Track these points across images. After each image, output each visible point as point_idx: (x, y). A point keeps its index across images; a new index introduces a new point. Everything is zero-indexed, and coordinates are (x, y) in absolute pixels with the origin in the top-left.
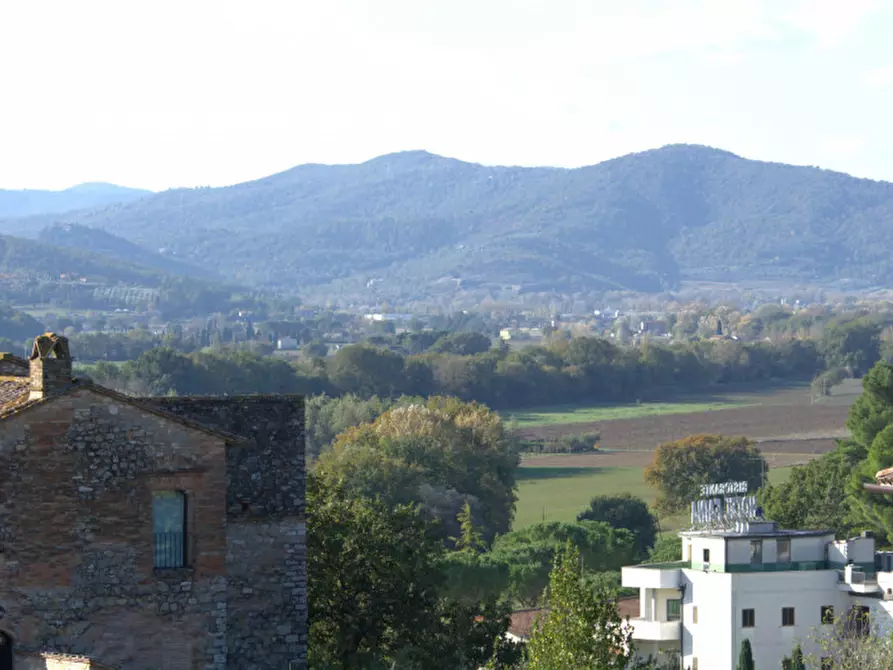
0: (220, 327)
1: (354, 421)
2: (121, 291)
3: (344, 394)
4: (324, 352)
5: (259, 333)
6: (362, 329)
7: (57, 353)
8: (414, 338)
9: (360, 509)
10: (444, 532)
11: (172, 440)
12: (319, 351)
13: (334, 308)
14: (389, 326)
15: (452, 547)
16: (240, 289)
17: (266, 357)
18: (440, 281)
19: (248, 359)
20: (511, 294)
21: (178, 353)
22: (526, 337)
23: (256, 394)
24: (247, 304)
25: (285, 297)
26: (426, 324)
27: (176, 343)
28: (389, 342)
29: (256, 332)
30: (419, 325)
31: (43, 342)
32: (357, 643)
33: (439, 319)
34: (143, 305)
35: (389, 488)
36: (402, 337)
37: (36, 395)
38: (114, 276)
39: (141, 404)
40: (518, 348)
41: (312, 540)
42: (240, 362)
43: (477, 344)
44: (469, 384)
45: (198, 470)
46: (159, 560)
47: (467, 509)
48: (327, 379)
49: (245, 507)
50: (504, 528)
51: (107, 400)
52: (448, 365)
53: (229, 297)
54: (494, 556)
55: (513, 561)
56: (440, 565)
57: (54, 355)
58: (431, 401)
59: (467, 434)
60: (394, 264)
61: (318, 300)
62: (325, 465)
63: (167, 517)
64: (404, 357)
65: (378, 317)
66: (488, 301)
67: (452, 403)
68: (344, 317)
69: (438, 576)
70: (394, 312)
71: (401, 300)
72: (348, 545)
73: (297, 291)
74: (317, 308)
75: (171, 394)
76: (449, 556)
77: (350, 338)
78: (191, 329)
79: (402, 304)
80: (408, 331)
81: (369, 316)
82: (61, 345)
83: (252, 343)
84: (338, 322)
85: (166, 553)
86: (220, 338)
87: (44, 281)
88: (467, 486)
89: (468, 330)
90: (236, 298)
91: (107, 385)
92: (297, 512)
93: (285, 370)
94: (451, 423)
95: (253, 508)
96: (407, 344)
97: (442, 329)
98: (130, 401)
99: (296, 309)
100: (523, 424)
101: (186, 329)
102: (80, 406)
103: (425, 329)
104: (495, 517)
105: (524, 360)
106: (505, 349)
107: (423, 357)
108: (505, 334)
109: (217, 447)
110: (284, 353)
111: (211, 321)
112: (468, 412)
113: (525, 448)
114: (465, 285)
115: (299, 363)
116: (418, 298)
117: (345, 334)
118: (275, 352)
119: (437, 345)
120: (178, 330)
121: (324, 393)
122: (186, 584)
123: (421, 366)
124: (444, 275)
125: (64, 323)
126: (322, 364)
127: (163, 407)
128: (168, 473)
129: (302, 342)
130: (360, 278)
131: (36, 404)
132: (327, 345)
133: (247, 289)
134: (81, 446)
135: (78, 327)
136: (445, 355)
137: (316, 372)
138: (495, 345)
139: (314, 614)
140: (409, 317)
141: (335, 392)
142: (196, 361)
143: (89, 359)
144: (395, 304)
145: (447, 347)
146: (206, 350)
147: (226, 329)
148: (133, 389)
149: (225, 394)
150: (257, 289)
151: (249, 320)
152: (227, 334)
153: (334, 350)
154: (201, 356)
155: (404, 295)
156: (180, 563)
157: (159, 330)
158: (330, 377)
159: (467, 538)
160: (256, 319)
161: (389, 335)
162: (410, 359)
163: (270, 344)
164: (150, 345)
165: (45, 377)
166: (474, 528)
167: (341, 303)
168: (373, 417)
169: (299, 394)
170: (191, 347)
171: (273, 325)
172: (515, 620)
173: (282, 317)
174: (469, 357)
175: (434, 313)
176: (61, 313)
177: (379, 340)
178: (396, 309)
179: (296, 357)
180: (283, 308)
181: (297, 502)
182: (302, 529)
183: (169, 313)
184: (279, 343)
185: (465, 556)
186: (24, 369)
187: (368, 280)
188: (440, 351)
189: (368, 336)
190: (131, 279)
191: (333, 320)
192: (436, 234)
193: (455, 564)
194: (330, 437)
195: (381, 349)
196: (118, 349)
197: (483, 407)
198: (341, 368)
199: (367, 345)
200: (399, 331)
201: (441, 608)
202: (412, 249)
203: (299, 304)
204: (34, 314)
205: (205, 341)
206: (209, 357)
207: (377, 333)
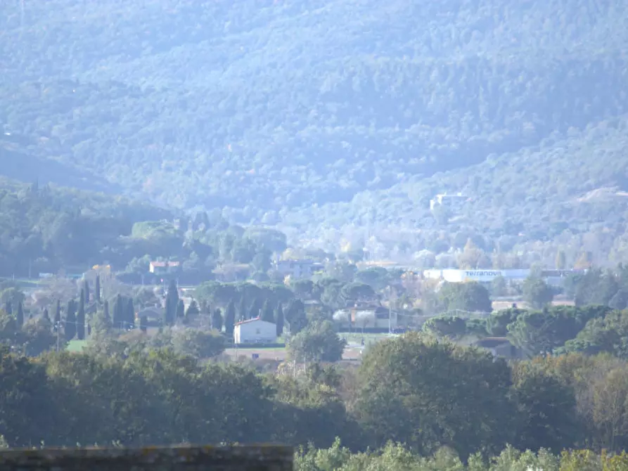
0: (108, 295)
3: (381, 442)
4: (334, 351)
5: (193, 309)
6: (418, 303)
8: (534, 320)
12: (325, 349)
13: (359, 255)
14: (479, 295)
16: (151, 215)
17: (207, 363)
18: (589, 196)
19: (167, 366)
21: (17, 353)
23: (185, 444)
25: (251, 230)
26: (560, 291)
27: (10, 331)
28: (478, 329)
29: (187, 306)
30: (546, 294)
33: (584, 281)
36: (506, 317)
42: (150, 373)
48: (341, 408)
52: (608, 381)
53: (127, 232)
58: (568, 460)
60: (490, 161)
61: (323, 237)
64: (510, 363)
65: (455, 276)
68: (374, 274)
70: (488, 265)
71: (504, 238)
73: (276, 220)
74: (321, 254)
77: (390, 322)
78: (43, 300)
79: (507, 248)
80: (520, 306)
81: (433, 274)
83: (178, 330)
86: (105, 319)
90: (141, 232)
96: (517, 335)
97: (593, 302)
99: (274, 258)
101: (33, 296)
103: (556, 303)
107: (551, 363)
110: (249, 353)
111: (86, 284)
115: (281, 376)
116: (540, 236)
117: (382, 313)
118: (228, 351)
119: (584, 337)
120: (16, 302)
121: (338, 440)
123: (550, 382)
124: (598, 185)
126: (332, 379)
129: (286, 331)
130: (414, 188)
132: (341, 335)
133: (169, 215)
136: (601, 359)
137: (314, 400)
140: (521, 276)
142: (52, 371)
144: (491, 248)
145: (606, 343)
146: (76, 347)
147: (120, 299)
149: (116, 443)
150: (189, 212)
151: (173, 280)
152: (123, 312)
153: (355, 347)
154: (64, 359)
155: (513, 228)
158: (349, 406)
160: (190, 279)
161: (478, 315)
162: (527, 366)
163: (215, 333)
167: (373, 245)
169: (274, 442)
170: (43, 340)
171: (224, 293)
173: (243, 274)
175: (579, 266)
177: (455, 327)
178: (494, 256)
179: (274, 364)
180: (246, 256)
184: (237, 331)
187: (434, 192)
188: (593, 350)
189: (433, 317)
191: (356, 281)
195: (465, 344)
198: (374, 387)
199: (428, 337)
200: (500, 306)
202: (528, 126)
203: (282, 246)
205: (75, 329)
206: (84, 360)
207: (455, 312)
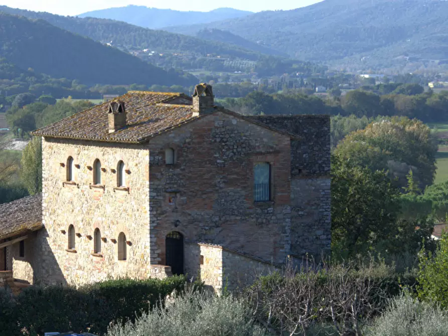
0: (287, 80)
1: (355, 128)
2: (238, 62)
3: (350, 114)
4: (339, 93)
5: (307, 84)
6: (359, 82)
7: (206, 94)
8: (385, 86)
9: (358, 173)
10: (400, 185)
11: (263, 137)
12: (337, 93)
13: (345, 71)
14: (372, 80)
15: (404, 192)
16: (297, 62)
17: (310, 96)
18: (398, 57)
19: (300, 97)
20: (434, 64)
21: (266, 93)
22: (442, 86)
23: (305, 114)
24: (300, 69)
25: (320, 66)
26: (391, 79)
27: (265, 88)
28: (372, 88)
29: (305, 83)
30: (388, 80)
31: (199, 87)
32: (356, 239)
34: (248, 69)
35: (371, 163)
36: (378, 86)
37: (196, 114)
38: (233, 55)
39: (248, 119)
40: (437, 92)
41: (334, 188)
42: (296, 98)
43: (417, 89)
44: (412, 110)
45: (276, 152)
46: (257, 197)
47: (411, 172)
48: (340, 106)
49: (300, 170)
50: (430, 183)
51: (232, 117)
52: (402, 100)
53: (292, 65)
54: (425, 197)
55: (435, 199)
56: (398, 201)
57: (204, 94)
58: (393, 118)
59: (411, 135)
60: (375, 50)
61: (337, 67)
62: (340, 150)
63: (261, 176)
64: (380, 96)
65: (367, 76)
66: (422, 67)
67: (403, 119)
68: (349, 76)
69: (396, 207)
70: (374, 73)
71: (378, 68)
72: (351, 190)
73: (325, 63)
74: (336, 71)
75: (262, 114)
76: (402, 196)
77: (352, 87)
78: (272, 82)
79: (379, 70)
80: (382, 83)
81: (362, 76)
82: (208, 89)
83: (303, 88)
84: (346, 78)
85: (261, 194)
86: (287, 86)
87: (199, 57)
88: (412, 161)
89: (412, 83)
90: (295, 66)
91: (231, 109)
92: (326, 174)
93: (319, 102)
94: (403, 130)
95: (304, 172)
96: (381, 90)
97: (399, 82)
98: (243, 117)
99: (326, 72)
100: (440, 130)
101: (270, 81)
102: (217, 120)
103: (390, 82)
104: (426, 177)
105: (441, 98)
106: (431, 92)
107: (389, 96)
108: (431, 85)
109: (286, 141)
110: (319, 94)
111: (282, 78)
112: (411, 124)
113: (441, 142)
114: (411, 59)
115: (327, 99)
116: (386, 67)
117: (350, 85)
118: (315, 93)
119: (397, 90)
120: (266, 82)
121: (339, 115)
122: (271, 209)
123: (389, 101)
124: (401, 55)
125: (209, 78)
126: (339, 100)
127: (259, 121)
128: (261, 153)
129: (328, 89)
130: (358, 56)
131: (196, 119)
132: (341, 90)
133: (301, 62)
134: (218, 140)
135: (216, 80)
136: (401, 95)
137: (334, 104)
138: (426, 90)
139: (334, 225)
140: (382, 76)
141: (344, 114)
142: (275, 98)
143: (222, 97)
144: (375, 70)
145: (402, 91)
146: (280, 92)
147: (290, 82)
148: (243, 111)
149: (290, 114)
150: (306, 61)
151: (302, 77)
152: (291, 85)
153: (344, 93)
154: (277, 95)
155: (380, 65)
156: (267, 199)
157: (257, 82)
158: (342, 106)
159: (411, 188)
160: (306, 77)
161: (372, 85)
162: (384, 97)
163: (312, 89)
164: (252, 90)
165: (200, 105)
166: (415, 181)
167: (348, 69)
168: (364, 127)
169: (325, 114)
170: (272, 91)
171: (313, 80)
172: (436, 229)
173: (318, 76)
174: (412, 96)
175: (396, 74)
176: (208, 73)
177: (367, 88)
178: (376, 72)
179: (325, 96)
180: (319, 71)
181: (326, 169)
182: (328, 182)
183: (262, 73)
184: (317, 89)
185: (410, 196)
186: (190, 101)
187: (362, 57)
188: (398, 93)
189: (362, 85)
190: (243, 56)
191: (344, 77)
192: (396, 34)
193: (404, 200)
194: (342, 137)
195: (369, 92)
196: (236, 91)
197: (419, 122)
198: (348, 102)
199: (361, 90)
200: (377, 83)
201: (398, 222)
202: (384, 42)
203: (327, 69)
204: (194, 74)
205: (280, 88)
206: (281, 96)
207: (367, 84)
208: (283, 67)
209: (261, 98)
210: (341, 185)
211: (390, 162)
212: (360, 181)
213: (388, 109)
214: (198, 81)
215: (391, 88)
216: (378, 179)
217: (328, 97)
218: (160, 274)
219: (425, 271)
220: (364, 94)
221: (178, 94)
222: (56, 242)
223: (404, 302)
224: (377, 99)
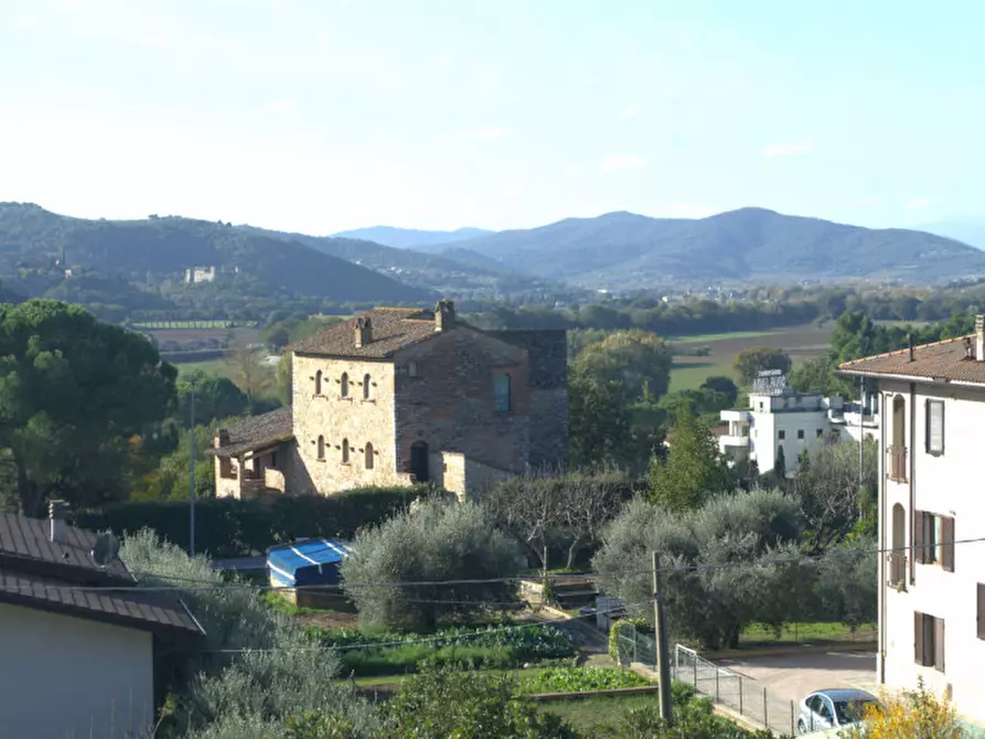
0: (529, 296)
1: (592, 341)
2: (481, 279)
3: (588, 327)
4: (578, 307)
5: (547, 299)
6: (596, 297)
7: (448, 309)
8: (621, 301)
9: (594, 384)
10: (635, 394)
11: (503, 351)
12: (576, 307)
13: (583, 287)
14: (609, 295)
15: (639, 401)
16: (538, 278)
17: (550, 311)
18: (634, 274)
19: (541, 311)
20: (668, 280)
21: (508, 308)
22: (675, 301)
23: (544, 328)
24: (541, 285)
25: (560, 281)
26: (627, 294)
27: (507, 304)
28: (609, 303)
29: (545, 298)
30: (624, 295)
31: (442, 304)
32: (592, 447)
33: (632, 292)
34: (491, 286)
35: (605, 373)
36: (615, 300)
37: (438, 329)
38: (477, 272)
39: (490, 334)
40: (671, 306)
41: (571, 399)
42: (537, 313)
43: (652, 304)
44: (647, 324)
45: (516, 364)
46: (498, 407)
47: (646, 383)
48: (579, 320)
49: (538, 383)
50: (664, 391)
51: (472, 331)
52: (638, 314)
53: (533, 282)
54: (659, 405)
55: (669, 408)
56: (632, 410)
57: (446, 310)
58: (630, 331)
59: (648, 348)
60: (612, 266)
61: (575, 283)
62: (578, 363)
63: (502, 388)
64: (616, 310)
65: (604, 291)
66: (656, 282)
67: (639, 332)
68: (587, 291)
69: (629, 416)
70: (611, 288)
71: (615, 283)
72: (587, 398)
73: (565, 279)
74: (575, 287)
75: (505, 328)
76: (637, 405)
77: (590, 301)
78: (514, 297)
79: (616, 285)
80: (619, 297)
81: (600, 291)
82: (450, 305)
83: (543, 304)
84: (584, 294)
85: (501, 405)
86: (528, 301)
87: (444, 275)
88: (647, 372)
89: (647, 297)
90: (536, 283)
91: (474, 324)
92: (565, 385)
93: (559, 317)
94: (638, 342)
95: (543, 383)
96: (618, 303)
97: (634, 297)
98: (483, 332)
99: (565, 288)
100: (675, 342)
101: (512, 297)
102: (458, 334)
103: (626, 297)
104: (660, 388)
105: (673, 311)
106: (665, 306)
107: (626, 310)
108: (665, 299)
109: (525, 354)
110: (559, 308)
111: (524, 293)
112: (647, 336)
113: (676, 354)
114: (647, 275)
115: (566, 313)
116: (622, 282)
117: (588, 299)
118: (555, 308)
119: (633, 304)
120: (508, 299)
122: (510, 419)
123: (625, 314)
124: (636, 271)
125: (455, 294)
126: (578, 314)
127: (499, 335)
128: (500, 366)
129: (567, 304)
130: (595, 272)
131: (438, 333)
132: (579, 304)
133: (541, 278)
134: (459, 353)
135: (460, 296)
136: (637, 309)
137: (573, 318)
138: (660, 303)
139: (572, 433)
140: (618, 291)
141: (583, 327)
142: (517, 312)
143: (463, 311)
144: (612, 285)
145: (637, 306)
146: (521, 307)
147: (531, 297)
148: (486, 327)
149: (530, 328)
150: (546, 278)
151: (542, 293)
152: (531, 300)
153: (582, 307)
154: (519, 310)
155: (617, 280)
156: (506, 408)
157: (500, 298)
158: (581, 320)
159: (646, 397)
160: (547, 292)
161: (609, 300)
162: (620, 311)
163: (552, 304)
164: (494, 305)
165: (443, 320)
166: (650, 391)
167: (586, 285)
168: (601, 339)
169: (562, 327)
170: (513, 307)
171: (554, 295)
172: (669, 436)
173: (558, 291)
174: (647, 310)
175: (632, 289)
176: (453, 290)
177: (604, 302)
178: (613, 287)
179: (565, 310)
180: (559, 287)
181: (563, 379)
182: (564, 393)
183: (504, 289)
184: (557, 303)
185: (645, 405)
186: (433, 318)
187: (599, 273)
188: (634, 307)
189: (599, 300)
190: (485, 273)
191: (583, 292)
192: (631, 251)
193: (639, 410)
194: (580, 348)
195: (606, 306)
196: (479, 307)
197: (654, 334)
198: (587, 316)
199: (599, 305)
200: (614, 297)
201: (632, 431)
203: (566, 285)
204: (441, 291)
205: (521, 303)
206: (522, 311)
207: (604, 299)
208: (525, 283)
209: (505, 313)
210: (577, 394)
211: (627, 373)
212: (594, 392)
213: (625, 323)
214: (443, 297)
215: (626, 302)
216: (612, 389)
217: (568, 311)
218: (405, 481)
219: (656, 476)
220: (600, 308)
221: (421, 310)
222: (307, 452)
223: (637, 506)
224: (614, 313)
